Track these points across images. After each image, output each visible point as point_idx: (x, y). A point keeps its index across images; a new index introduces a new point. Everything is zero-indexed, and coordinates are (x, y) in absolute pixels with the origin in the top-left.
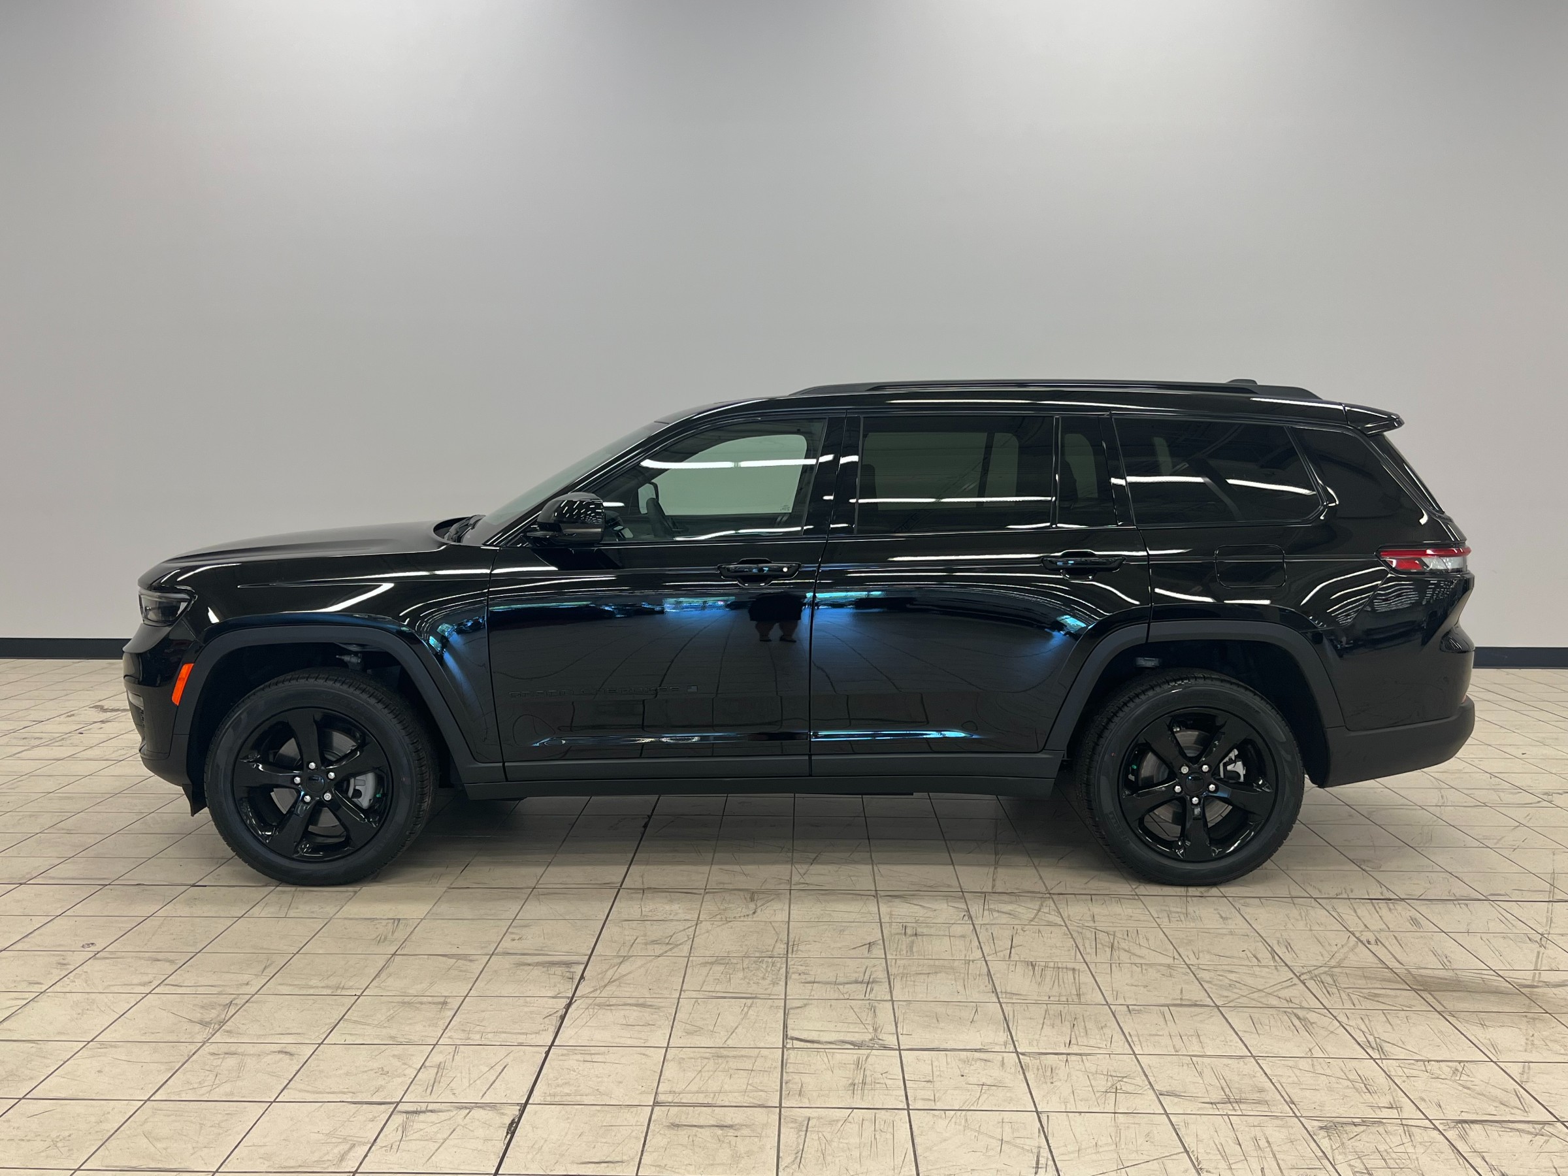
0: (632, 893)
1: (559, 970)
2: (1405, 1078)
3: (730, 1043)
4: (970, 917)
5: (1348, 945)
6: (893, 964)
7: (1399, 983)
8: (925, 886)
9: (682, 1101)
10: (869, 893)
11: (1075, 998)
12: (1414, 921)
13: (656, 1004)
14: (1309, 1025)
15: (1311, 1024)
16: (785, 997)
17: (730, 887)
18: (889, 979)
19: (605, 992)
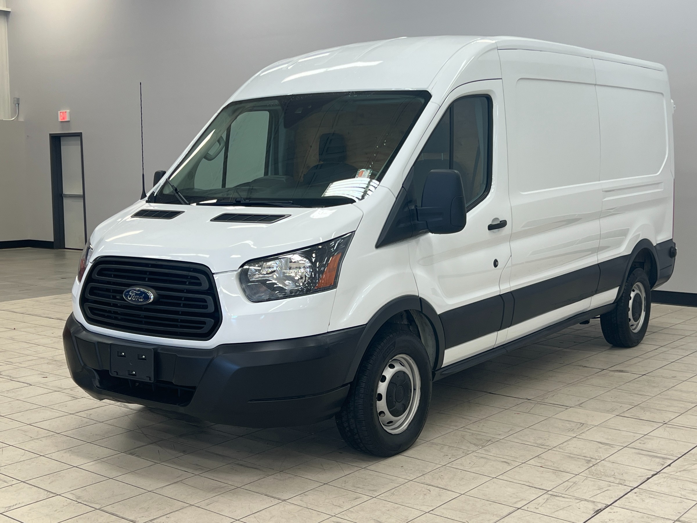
1: (658, 460)
19: (678, 474)
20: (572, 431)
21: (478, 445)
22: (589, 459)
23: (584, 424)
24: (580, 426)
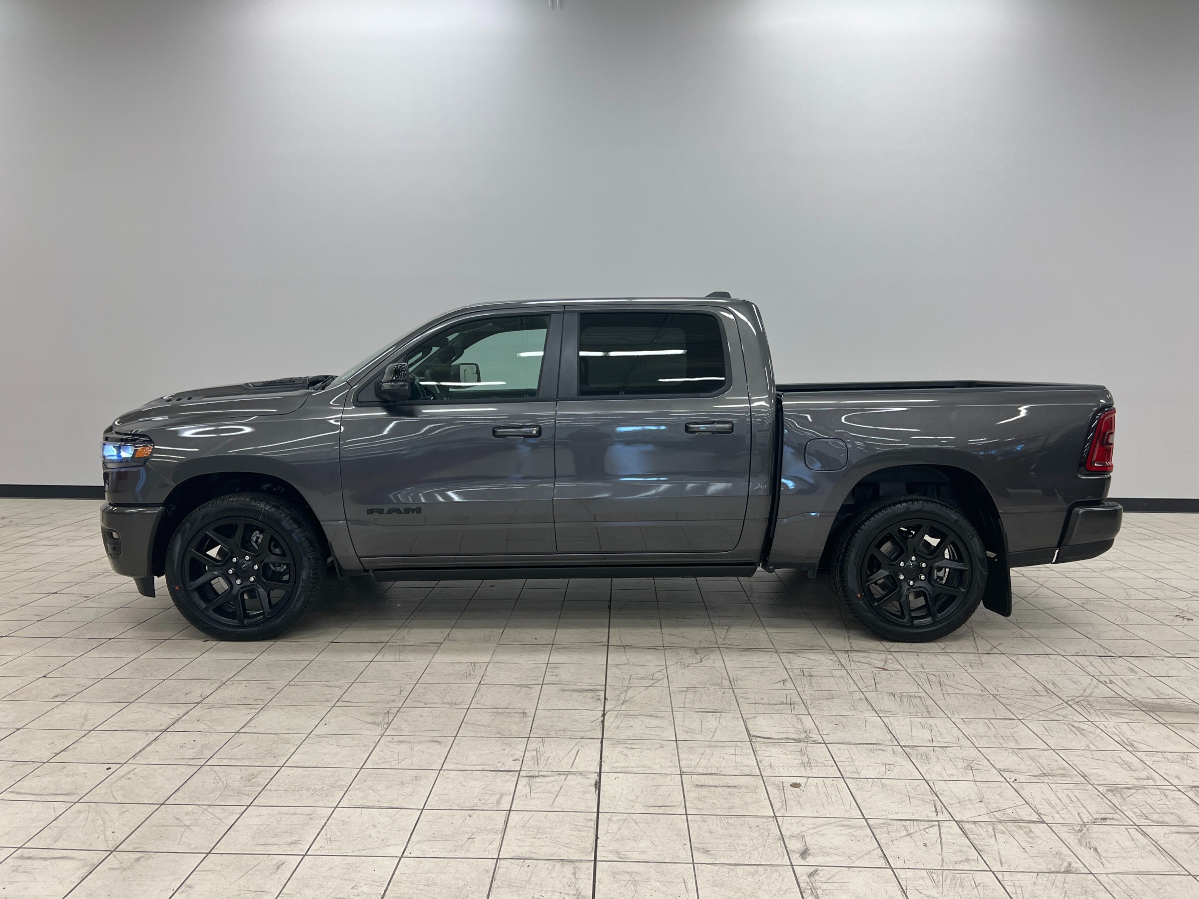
0: (617, 649)
1: (590, 694)
2: (1152, 762)
3: (715, 738)
4: (842, 665)
5: (1093, 684)
6: (803, 693)
7: (1132, 707)
8: (807, 647)
9: (698, 772)
10: (771, 650)
11: (927, 714)
12: (1132, 670)
13: (659, 715)
14: (1083, 732)
15: (1083, 730)
16: (741, 712)
17: (680, 646)
18: (803, 701)
19: (623, 708)
20: (470, 676)
21: (379, 724)
22: (522, 711)
23: (474, 663)
24: (473, 666)
